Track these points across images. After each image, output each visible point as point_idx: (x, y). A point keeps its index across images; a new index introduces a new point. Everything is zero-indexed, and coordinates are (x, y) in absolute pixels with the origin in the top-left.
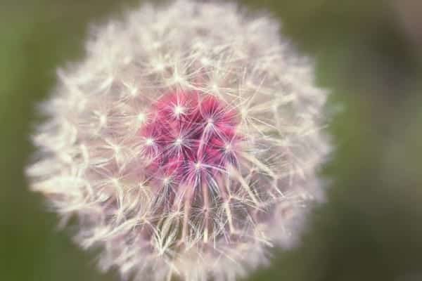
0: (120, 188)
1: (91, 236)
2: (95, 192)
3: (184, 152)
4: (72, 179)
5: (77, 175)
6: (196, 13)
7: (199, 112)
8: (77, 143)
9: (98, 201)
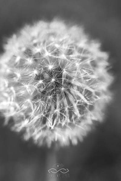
0: (31, 103)
1: (20, 126)
2: (21, 106)
3: (56, 84)
4: (9, 103)
5: (11, 100)
6: (48, 28)
7: (59, 66)
8: (9, 87)
9: (22, 110)
